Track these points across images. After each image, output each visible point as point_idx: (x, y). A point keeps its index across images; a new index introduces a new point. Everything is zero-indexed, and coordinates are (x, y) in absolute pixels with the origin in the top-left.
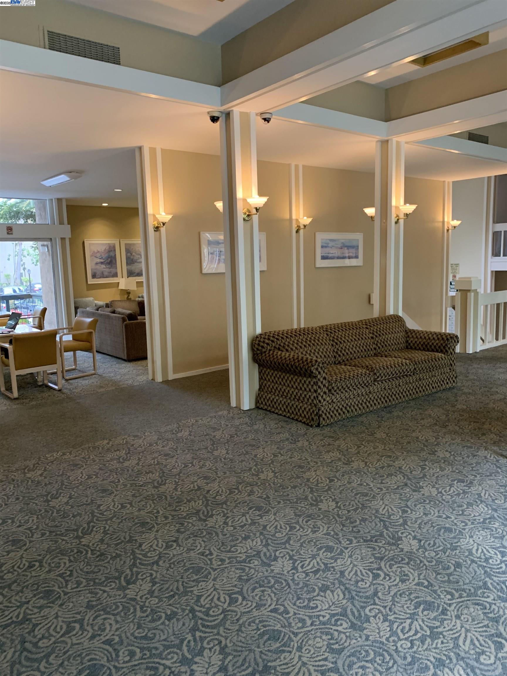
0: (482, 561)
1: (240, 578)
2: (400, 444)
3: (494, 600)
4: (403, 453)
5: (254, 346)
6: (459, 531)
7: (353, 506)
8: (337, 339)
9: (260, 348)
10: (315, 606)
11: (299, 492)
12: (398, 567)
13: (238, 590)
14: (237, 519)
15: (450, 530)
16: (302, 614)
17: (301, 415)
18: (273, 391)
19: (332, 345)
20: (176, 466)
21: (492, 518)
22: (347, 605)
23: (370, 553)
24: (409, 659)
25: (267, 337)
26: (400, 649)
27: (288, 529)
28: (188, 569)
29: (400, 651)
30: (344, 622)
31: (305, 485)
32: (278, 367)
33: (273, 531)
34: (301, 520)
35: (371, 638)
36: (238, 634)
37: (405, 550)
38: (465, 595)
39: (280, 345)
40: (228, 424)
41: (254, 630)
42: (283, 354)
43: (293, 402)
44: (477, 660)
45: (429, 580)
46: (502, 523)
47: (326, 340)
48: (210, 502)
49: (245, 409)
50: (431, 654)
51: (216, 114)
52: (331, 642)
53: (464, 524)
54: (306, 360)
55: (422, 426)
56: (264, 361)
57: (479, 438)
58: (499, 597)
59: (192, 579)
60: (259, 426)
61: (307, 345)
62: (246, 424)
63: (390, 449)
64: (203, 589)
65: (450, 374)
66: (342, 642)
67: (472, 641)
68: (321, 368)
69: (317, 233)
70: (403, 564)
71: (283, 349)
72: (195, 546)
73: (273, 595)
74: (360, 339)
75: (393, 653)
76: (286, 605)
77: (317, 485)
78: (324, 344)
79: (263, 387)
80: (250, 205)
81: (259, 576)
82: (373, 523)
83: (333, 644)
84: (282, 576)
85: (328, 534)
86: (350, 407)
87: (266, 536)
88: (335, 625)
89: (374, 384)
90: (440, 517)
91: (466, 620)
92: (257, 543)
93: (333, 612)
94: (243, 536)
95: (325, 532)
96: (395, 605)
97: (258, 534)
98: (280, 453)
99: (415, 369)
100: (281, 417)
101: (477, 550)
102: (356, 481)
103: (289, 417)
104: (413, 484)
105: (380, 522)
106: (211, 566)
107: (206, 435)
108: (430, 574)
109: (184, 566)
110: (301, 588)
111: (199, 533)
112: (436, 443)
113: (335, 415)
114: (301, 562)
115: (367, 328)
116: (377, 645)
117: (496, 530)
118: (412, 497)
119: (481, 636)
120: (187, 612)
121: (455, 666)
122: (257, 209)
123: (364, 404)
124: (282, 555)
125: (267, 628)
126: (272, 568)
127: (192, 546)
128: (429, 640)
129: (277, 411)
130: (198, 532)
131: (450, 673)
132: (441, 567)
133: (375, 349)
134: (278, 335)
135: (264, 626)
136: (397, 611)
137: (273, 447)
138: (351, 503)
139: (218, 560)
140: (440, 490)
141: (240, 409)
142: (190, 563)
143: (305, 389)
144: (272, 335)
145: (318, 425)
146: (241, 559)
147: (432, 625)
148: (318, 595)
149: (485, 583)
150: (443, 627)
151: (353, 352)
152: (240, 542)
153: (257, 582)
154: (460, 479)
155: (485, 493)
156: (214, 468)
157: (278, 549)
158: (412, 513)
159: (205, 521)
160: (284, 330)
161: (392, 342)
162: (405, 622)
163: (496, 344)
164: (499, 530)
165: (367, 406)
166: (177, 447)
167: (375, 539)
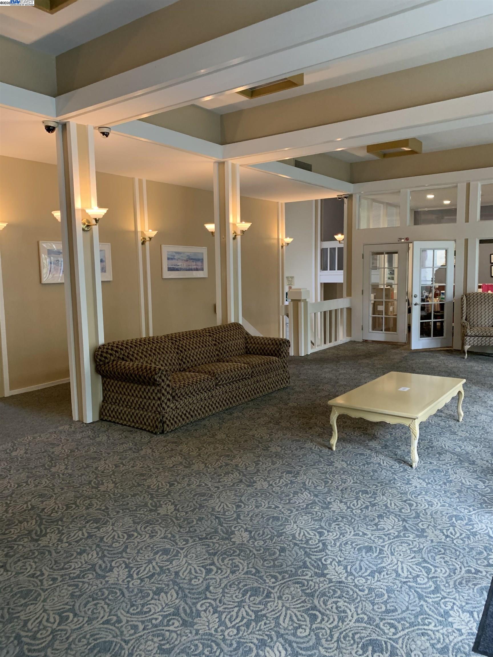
0: (303, 543)
1: (72, 595)
2: (238, 443)
3: (311, 576)
4: (240, 451)
5: (97, 356)
6: (286, 519)
7: (191, 507)
8: (182, 347)
9: (103, 359)
10: (148, 610)
11: (139, 499)
12: (229, 560)
13: (69, 607)
14: (72, 535)
15: (277, 519)
16: (135, 620)
17: (145, 424)
18: (118, 401)
19: (177, 353)
20: (8, 487)
21: (314, 503)
22: (180, 604)
23: (204, 550)
24: (235, 645)
25: (110, 347)
26: (227, 637)
27: (126, 537)
28: (16, 594)
29: (227, 639)
30: (175, 621)
31: (146, 492)
32: (122, 377)
33: (110, 542)
34: (139, 527)
35: (200, 632)
36: (67, 653)
37: (237, 543)
38: (287, 576)
39: (124, 355)
40: (68, 438)
41: (84, 645)
42: (127, 364)
43: (137, 411)
44: (294, 635)
45: (257, 567)
46: (322, 507)
47: (171, 349)
48: (44, 520)
49: (88, 422)
50: (255, 636)
51: (52, 124)
52: (163, 642)
53: (289, 512)
54: (150, 369)
55: (259, 424)
56: (107, 372)
57: (306, 431)
58: (316, 573)
59: (19, 604)
60: (103, 438)
61: (152, 354)
62: (89, 437)
63: (229, 449)
64: (30, 612)
65: (284, 375)
66: (173, 641)
67: (291, 617)
68: (165, 376)
69: (163, 246)
70: (234, 556)
71: (127, 359)
72: (24, 569)
73: (106, 606)
74: (204, 346)
75: (221, 642)
76: (119, 614)
77: (157, 491)
78: (169, 352)
79: (106, 398)
80: (89, 216)
81: (92, 590)
82: (209, 522)
83: (164, 645)
84: (116, 586)
85: (165, 537)
86: (193, 412)
87: (102, 547)
88: (168, 625)
89: (216, 388)
90: (270, 507)
91: (287, 599)
92: (93, 556)
93: (165, 613)
94: (79, 550)
95: (162, 536)
96: (224, 596)
97: (94, 547)
98: (122, 463)
99: (253, 372)
100: (125, 427)
101: (299, 534)
102: (195, 482)
103: (133, 427)
104: (248, 480)
105: (215, 520)
106: (42, 587)
107: (44, 452)
108: (258, 562)
109: (11, 591)
110: (135, 595)
111: (31, 554)
112: (270, 439)
113: (179, 421)
114: (136, 569)
115: (210, 336)
116: (206, 637)
117: (316, 513)
118: (246, 492)
119: (299, 611)
120: (12, 639)
121: (275, 644)
122: (96, 220)
123: (206, 408)
124: (118, 564)
125: (98, 641)
126: (107, 579)
127: (21, 569)
128: (253, 624)
129: (121, 421)
130: (29, 554)
131: (270, 651)
132: (267, 554)
133: (218, 355)
134: (122, 345)
135: (95, 640)
136: (226, 602)
137: (115, 457)
138: (190, 505)
139: (50, 579)
140: (271, 482)
141: (83, 423)
142: (18, 587)
143: (149, 398)
144: (115, 345)
145: (162, 432)
146: (75, 575)
147: (257, 609)
148: (152, 599)
149: (305, 563)
150: (266, 609)
151: (197, 359)
152: (75, 558)
153: (90, 597)
154: (288, 471)
155: (309, 481)
156: (51, 485)
157: (114, 559)
158: (245, 507)
159: (37, 541)
160: (128, 340)
161: (233, 348)
162: (233, 611)
163: (324, 347)
164: (318, 513)
165: (210, 410)
166: (10, 467)
167: (209, 536)
